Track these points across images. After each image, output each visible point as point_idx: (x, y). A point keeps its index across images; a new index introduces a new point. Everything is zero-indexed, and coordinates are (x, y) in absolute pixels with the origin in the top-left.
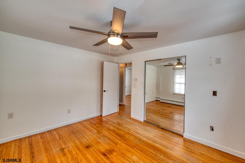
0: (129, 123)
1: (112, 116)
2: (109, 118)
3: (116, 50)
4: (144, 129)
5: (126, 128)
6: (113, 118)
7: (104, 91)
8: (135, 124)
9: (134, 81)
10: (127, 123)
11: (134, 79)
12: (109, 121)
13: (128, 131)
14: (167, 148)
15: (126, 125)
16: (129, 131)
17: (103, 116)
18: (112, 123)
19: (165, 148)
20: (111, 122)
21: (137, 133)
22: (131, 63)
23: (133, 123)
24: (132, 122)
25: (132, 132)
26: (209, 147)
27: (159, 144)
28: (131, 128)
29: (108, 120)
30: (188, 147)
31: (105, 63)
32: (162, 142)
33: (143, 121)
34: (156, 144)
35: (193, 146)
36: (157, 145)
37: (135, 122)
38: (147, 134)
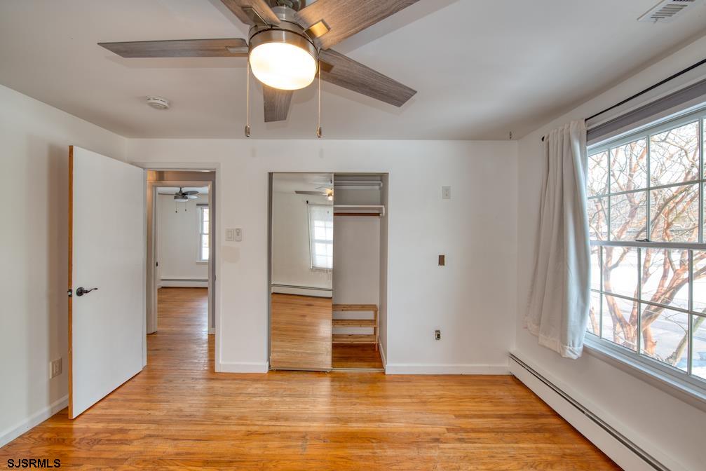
0: (224, 395)
1: (129, 397)
2: (116, 411)
3: (166, 108)
4: (290, 396)
5: (227, 418)
6: (136, 405)
7: (81, 292)
8: (249, 390)
9: (229, 239)
10: (220, 399)
11: (228, 231)
12: (129, 421)
13: (244, 428)
14: (381, 421)
15: (219, 406)
16: (249, 425)
17: (75, 415)
18: (153, 426)
19: (377, 424)
20: (144, 426)
21: (277, 419)
22: (215, 172)
23: (238, 389)
24: (232, 386)
25: (260, 423)
26: (436, 376)
27: (357, 421)
28: (243, 410)
29: (120, 421)
30: (411, 394)
31: (82, 158)
32: (358, 412)
33: (265, 370)
34: (350, 424)
35: (414, 386)
36: (355, 427)
37: (245, 382)
38: (308, 406)
